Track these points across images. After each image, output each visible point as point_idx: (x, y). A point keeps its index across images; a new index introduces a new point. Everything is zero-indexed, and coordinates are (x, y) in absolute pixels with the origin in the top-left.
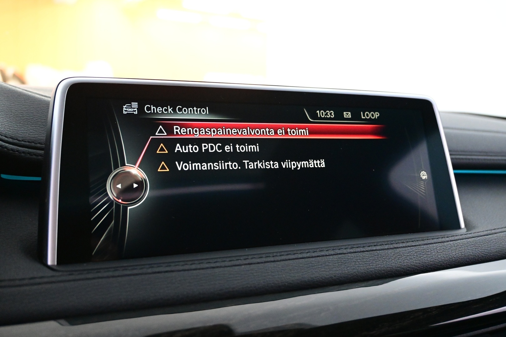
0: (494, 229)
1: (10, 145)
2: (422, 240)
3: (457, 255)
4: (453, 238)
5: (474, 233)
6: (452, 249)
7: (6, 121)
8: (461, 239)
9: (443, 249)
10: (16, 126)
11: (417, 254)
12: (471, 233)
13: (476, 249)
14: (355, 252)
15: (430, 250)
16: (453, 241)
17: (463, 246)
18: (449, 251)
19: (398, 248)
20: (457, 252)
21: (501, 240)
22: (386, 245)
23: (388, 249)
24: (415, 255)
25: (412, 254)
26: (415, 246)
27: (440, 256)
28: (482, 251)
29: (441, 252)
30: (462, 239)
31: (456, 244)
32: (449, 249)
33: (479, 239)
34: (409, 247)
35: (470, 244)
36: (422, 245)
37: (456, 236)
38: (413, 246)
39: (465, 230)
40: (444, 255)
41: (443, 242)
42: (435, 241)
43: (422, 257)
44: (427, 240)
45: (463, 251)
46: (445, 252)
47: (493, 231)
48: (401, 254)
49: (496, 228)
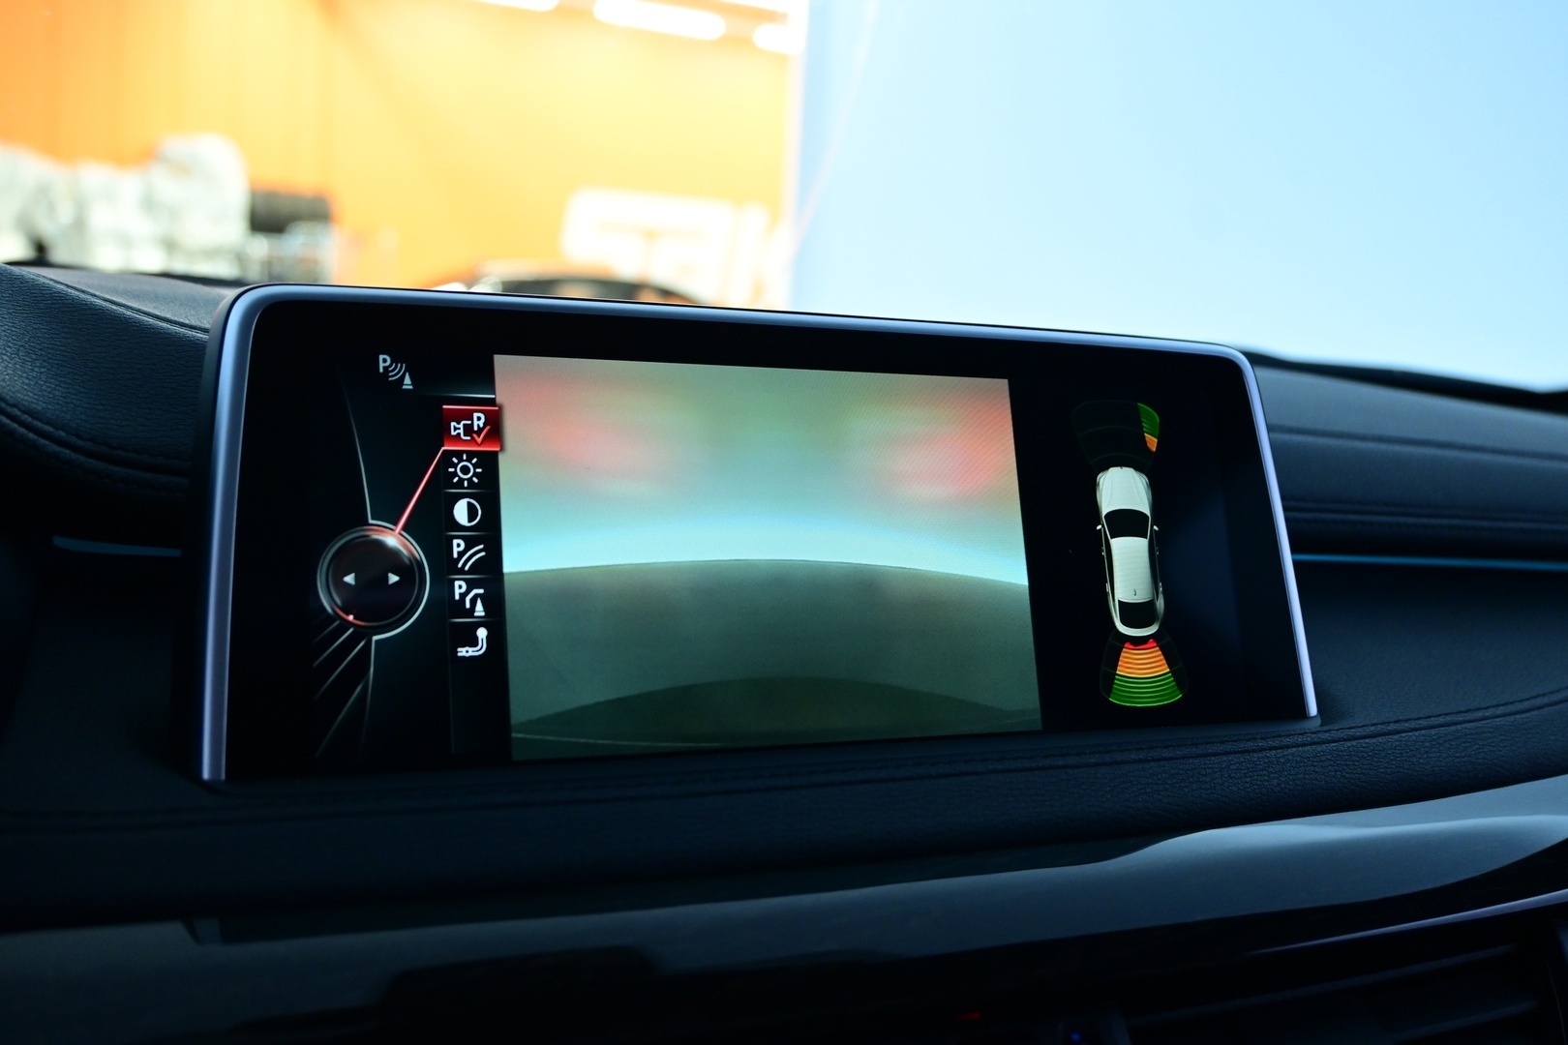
0: (1395, 722)
1: (89, 460)
2: (1192, 745)
3: (1283, 786)
4: (1276, 743)
5: (1337, 730)
6: (1271, 769)
7: (75, 391)
8: (1298, 746)
9: (1248, 768)
10: (101, 407)
11: (1174, 781)
12: (1329, 731)
13: (1336, 771)
14: (1009, 771)
15: (1210, 771)
16: (1275, 748)
17: (1301, 764)
18: (1261, 776)
19: (1123, 763)
20: (1284, 779)
21: (1411, 750)
22: (1092, 753)
23: (1097, 765)
24: (1169, 782)
25: (1159, 780)
26: (1172, 759)
27: (1234, 788)
28: (1352, 778)
29: (1240, 778)
30: (1304, 745)
31: (1284, 756)
32: (1262, 770)
33: (1349, 747)
34: (1153, 760)
35: (1324, 758)
36: (1191, 757)
37: (1288, 736)
38: (1165, 759)
39: (1319, 722)
40: (1248, 785)
41: (1249, 752)
42: (1228, 747)
43: (1186, 790)
44: (1207, 743)
45: (1301, 776)
46: (1250, 777)
47: (1392, 727)
48: (1132, 779)
49: (1401, 718)
